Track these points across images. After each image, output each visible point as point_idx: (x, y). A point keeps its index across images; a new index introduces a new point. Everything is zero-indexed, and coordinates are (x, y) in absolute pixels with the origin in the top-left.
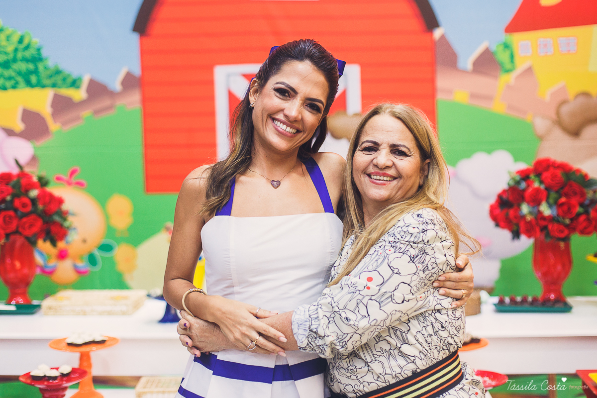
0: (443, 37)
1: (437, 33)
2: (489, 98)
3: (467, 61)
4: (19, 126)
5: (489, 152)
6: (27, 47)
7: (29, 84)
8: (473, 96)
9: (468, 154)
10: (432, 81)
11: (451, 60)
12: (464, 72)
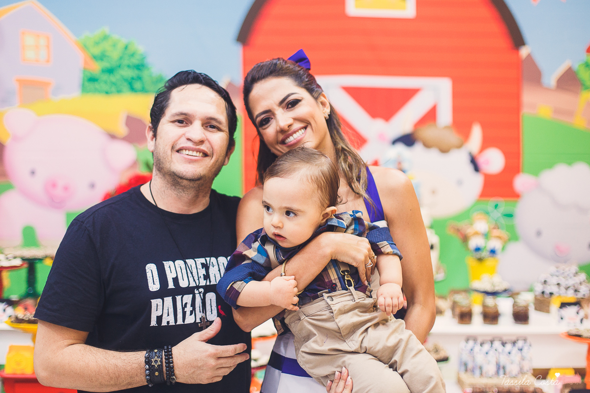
0: (529, 56)
1: (524, 52)
2: (570, 114)
3: (551, 78)
4: (123, 130)
5: (570, 163)
6: (133, 55)
7: (133, 89)
8: (557, 111)
9: (550, 165)
10: (517, 97)
11: (536, 77)
12: (548, 89)
